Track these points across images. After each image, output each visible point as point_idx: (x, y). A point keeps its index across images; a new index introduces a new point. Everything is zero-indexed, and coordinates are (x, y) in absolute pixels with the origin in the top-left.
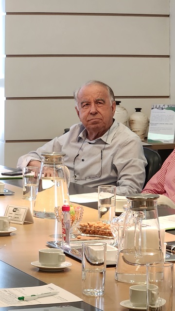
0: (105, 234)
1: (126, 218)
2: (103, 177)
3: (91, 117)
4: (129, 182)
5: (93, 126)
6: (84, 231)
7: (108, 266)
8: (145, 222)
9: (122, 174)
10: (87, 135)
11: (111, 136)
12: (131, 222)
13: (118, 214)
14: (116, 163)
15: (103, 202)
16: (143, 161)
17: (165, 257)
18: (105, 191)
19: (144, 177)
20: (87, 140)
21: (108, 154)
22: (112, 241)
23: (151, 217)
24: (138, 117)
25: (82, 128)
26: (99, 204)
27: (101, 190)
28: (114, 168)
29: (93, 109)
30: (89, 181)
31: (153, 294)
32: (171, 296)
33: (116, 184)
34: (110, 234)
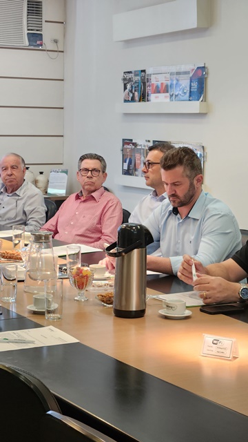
0: (17, 259)
1: (31, 248)
2: (17, 219)
3: (8, 177)
4: (34, 223)
5: (9, 184)
6: (3, 257)
7: (19, 281)
8: (44, 250)
9: (30, 217)
10: (6, 190)
11: (23, 191)
12: (35, 251)
13: (26, 245)
14: (25, 209)
15: (16, 236)
16: (44, 208)
17: (58, 275)
18: (17, 229)
19: (45, 219)
20: (7, 194)
21: (21, 203)
22: (22, 264)
23: (48, 247)
24: (41, 178)
25: (3, 185)
26: (14, 238)
27: (15, 228)
28: (24, 213)
29: (9, 172)
30: (8, 222)
31: (49, 301)
32: (62, 302)
33: (25, 224)
34: (21, 259)
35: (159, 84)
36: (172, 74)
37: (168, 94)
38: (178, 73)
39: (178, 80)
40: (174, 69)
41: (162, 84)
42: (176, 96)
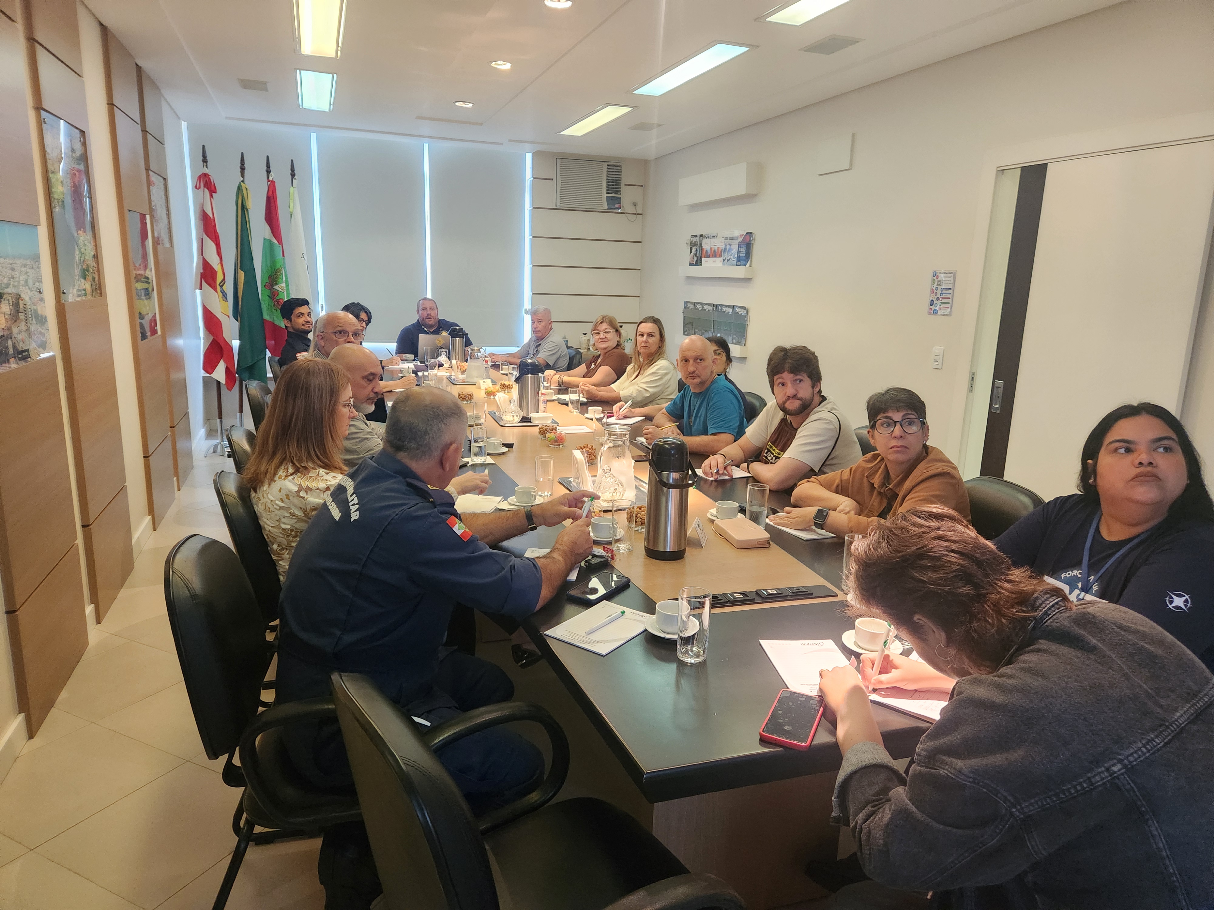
35: (716, 247)
36: (726, 239)
37: (721, 259)
38: (732, 238)
39: (730, 245)
40: (728, 234)
41: (718, 248)
42: (728, 260)
